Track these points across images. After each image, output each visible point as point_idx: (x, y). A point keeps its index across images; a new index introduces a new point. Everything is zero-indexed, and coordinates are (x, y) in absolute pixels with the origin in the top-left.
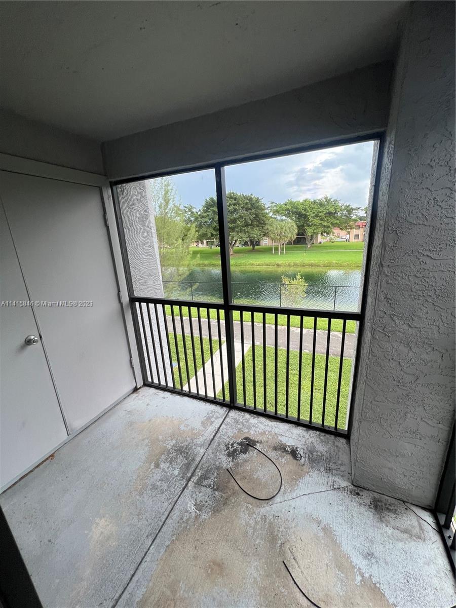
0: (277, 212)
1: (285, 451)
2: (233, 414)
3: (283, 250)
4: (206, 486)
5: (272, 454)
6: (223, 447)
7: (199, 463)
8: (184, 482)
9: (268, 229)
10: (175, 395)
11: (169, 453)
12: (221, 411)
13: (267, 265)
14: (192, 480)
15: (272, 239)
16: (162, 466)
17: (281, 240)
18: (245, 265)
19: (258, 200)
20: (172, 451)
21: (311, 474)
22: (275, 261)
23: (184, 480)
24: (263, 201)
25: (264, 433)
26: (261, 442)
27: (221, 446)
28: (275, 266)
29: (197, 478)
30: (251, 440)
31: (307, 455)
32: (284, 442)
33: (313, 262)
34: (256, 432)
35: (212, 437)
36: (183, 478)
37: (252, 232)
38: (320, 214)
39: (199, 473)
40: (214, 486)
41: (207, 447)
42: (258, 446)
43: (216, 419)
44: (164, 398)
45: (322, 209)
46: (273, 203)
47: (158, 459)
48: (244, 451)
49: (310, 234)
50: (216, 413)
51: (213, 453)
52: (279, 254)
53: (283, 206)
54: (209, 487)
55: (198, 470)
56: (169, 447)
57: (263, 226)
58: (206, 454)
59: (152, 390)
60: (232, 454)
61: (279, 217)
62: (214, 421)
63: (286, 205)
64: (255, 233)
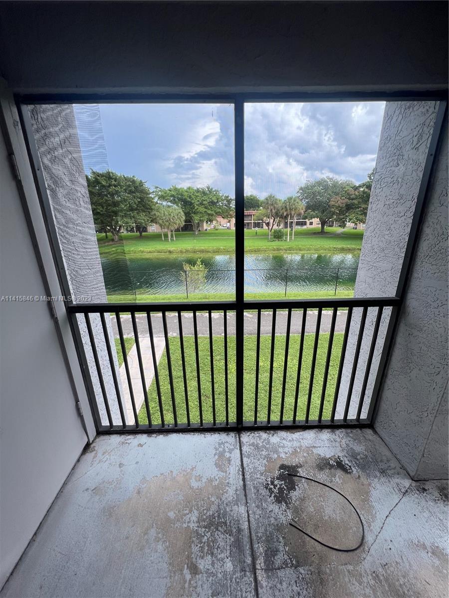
0: (162, 197)
1: (332, 466)
2: (246, 437)
3: (172, 236)
4: (282, 568)
5: (322, 476)
6: (264, 492)
7: (250, 532)
8: (249, 578)
9: (155, 215)
10: (155, 435)
11: (200, 536)
12: (229, 439)
13: (159, 252)
14: (258, 567)
15: (161, 225)
16: (201, 567)
17: (170, 227)
18: (135, 253)
19: (141, 184)
20: (202, 531)
21: (373, 485)
22: (167, 248)
23: (248, 573)
24: (146, 185)
25: (295, 452)
26: (301, 466)
27: (261, 491)
28: (167, 253)
29: (263, 561)
30: (288, 467)
31: (354, 463)
32: (323, 455)
33: (203, 248)
34: (286, 453)
35: (241, 483)
36: (243, 570)
37: (138, 217)
38: (204, 202)
39: (260, 549)
40: (291, 561)
41: (244, 501)
42: (302, 472)
43: (231, 453)
44: (140, 445)
45: (205, 198)
46: (157, 187)
47: (189, 557)
48: (292, 487)
49: (197, 222)
50: (226, 445)
51: (258, 507)
52: (170, 240)
53: (168, 191)
54: (287, 566)
55: (256, 546)
56: (193, 526)
57: (150, 211)
58: (250, 512)
59: (115, 439)
60: (281, 498)
61: (165, 203)
62: (230, 457)
63: (170, 191)
64: (142, 218)
